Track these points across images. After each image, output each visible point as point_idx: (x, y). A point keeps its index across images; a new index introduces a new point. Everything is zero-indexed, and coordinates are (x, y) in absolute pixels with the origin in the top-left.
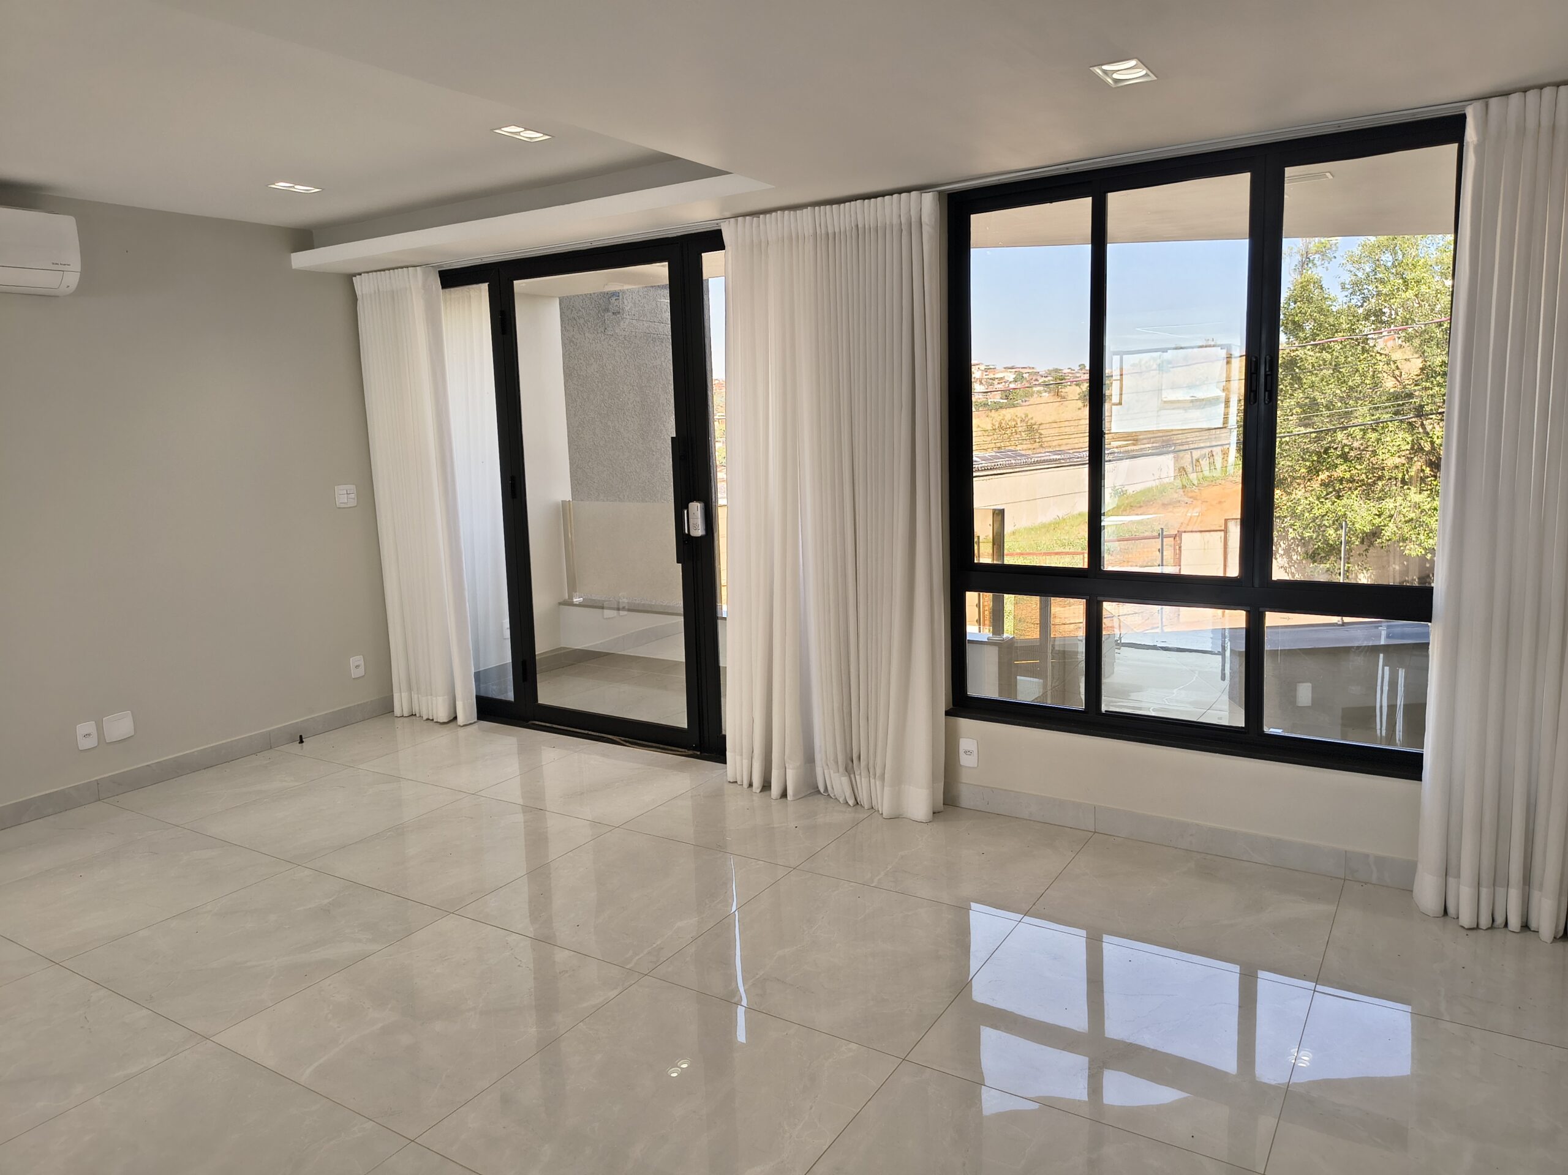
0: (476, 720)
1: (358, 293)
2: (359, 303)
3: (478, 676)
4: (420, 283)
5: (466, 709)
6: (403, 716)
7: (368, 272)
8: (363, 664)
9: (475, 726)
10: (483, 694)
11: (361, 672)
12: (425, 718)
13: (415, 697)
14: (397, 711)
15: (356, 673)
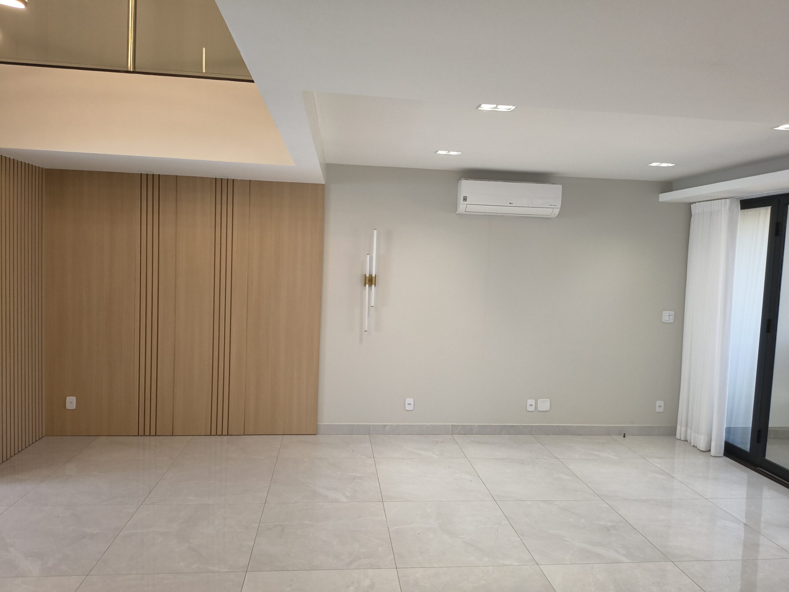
0: (722, 455)
1: (693, 213)
2: (693, 217)
3: (729, 430)
4: (727, 208)
5: (718, 447)
6: (680, 440)
7: (699, 202)
8: (663, 405)
9: (722, 459)
10: (731, 441)
11: (661, 410)
12: (692, 444)
13: (689, 431)
14: (678, 436)
15: (658, 410)
